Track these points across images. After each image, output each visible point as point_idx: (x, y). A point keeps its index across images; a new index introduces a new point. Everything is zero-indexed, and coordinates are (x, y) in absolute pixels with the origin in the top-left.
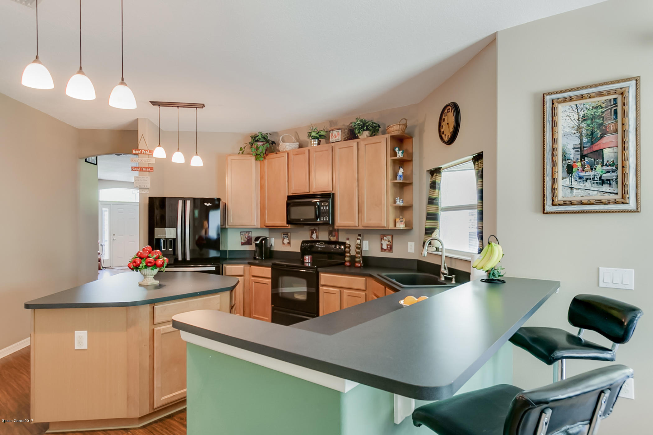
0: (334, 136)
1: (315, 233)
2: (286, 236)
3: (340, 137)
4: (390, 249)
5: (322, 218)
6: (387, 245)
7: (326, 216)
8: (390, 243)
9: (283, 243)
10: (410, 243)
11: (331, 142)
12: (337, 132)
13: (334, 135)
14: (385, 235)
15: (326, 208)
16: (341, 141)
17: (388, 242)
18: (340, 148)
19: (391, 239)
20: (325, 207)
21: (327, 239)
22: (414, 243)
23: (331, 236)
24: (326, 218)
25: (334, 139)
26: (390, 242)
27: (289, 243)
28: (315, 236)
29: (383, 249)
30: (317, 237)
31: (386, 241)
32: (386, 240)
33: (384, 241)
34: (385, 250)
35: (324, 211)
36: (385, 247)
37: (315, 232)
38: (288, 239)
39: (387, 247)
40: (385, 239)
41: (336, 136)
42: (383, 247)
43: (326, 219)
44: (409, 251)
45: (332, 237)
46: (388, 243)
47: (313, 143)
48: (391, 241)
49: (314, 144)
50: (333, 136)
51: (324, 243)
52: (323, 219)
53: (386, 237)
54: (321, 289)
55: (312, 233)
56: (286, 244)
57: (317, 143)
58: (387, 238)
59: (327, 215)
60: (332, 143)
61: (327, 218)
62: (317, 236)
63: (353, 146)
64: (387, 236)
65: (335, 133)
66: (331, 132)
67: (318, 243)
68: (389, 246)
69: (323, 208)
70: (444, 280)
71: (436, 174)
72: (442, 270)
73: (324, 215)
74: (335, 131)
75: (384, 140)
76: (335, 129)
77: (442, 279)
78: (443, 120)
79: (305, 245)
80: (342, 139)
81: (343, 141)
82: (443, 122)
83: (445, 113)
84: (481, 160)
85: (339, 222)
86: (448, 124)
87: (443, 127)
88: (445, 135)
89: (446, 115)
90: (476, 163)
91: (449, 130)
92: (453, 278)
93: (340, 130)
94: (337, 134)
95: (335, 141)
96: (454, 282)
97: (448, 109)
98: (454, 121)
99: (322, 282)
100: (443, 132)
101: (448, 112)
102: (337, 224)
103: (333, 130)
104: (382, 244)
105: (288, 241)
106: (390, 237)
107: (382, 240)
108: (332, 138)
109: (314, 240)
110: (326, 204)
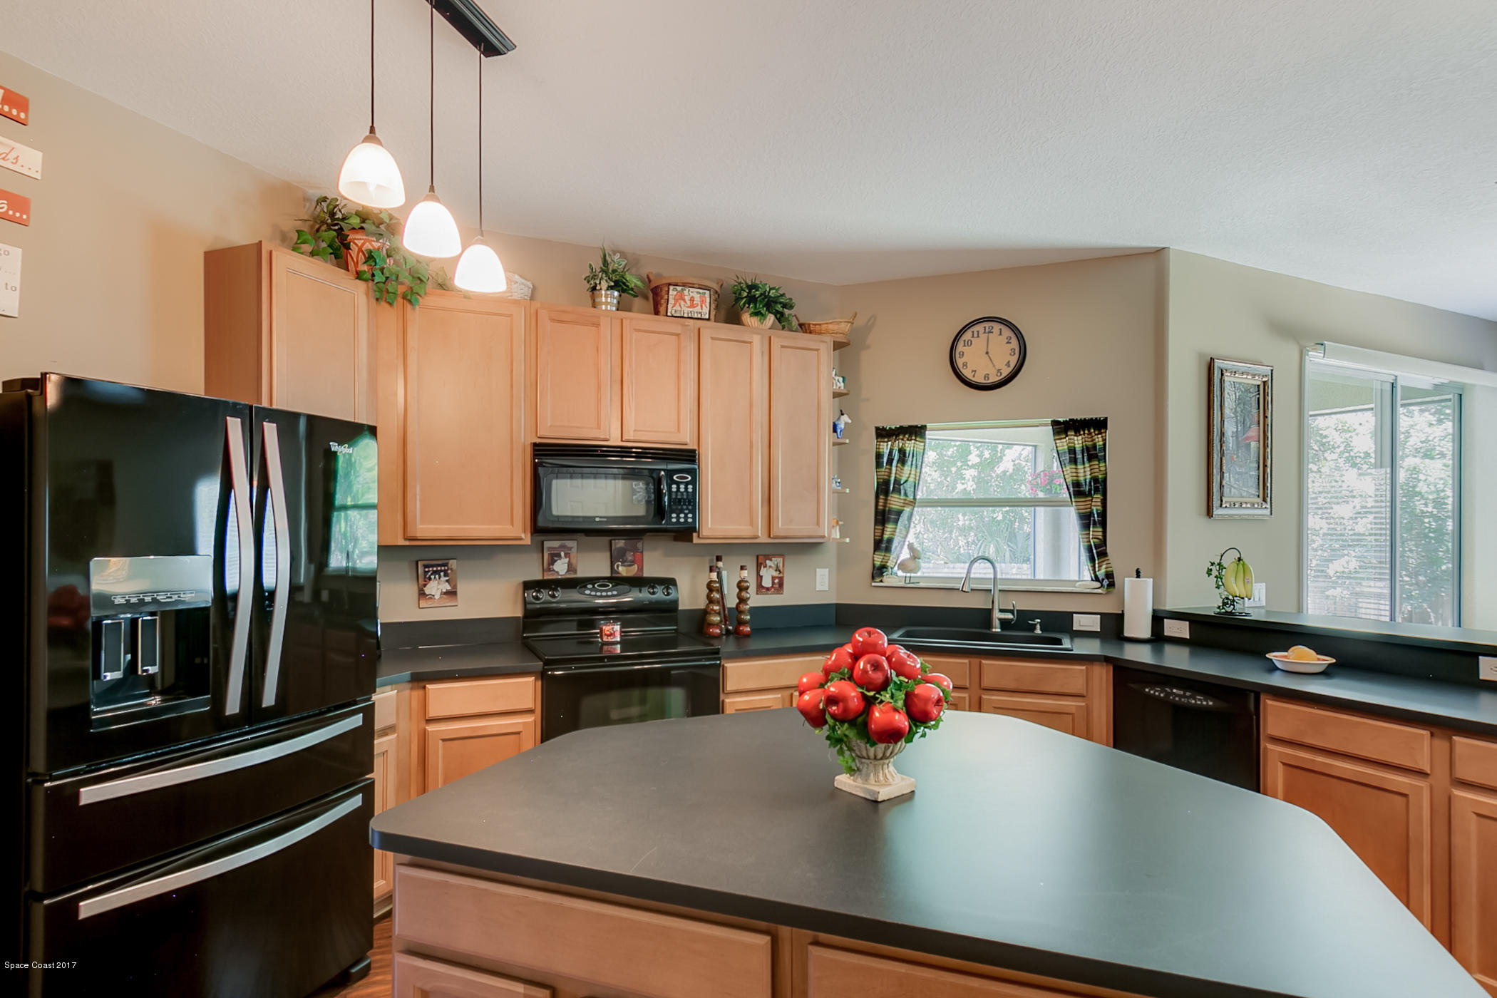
0: (689, 303)
1: (566, 557)
2: (435, 573)
3: (706, 310)
4: (779, 586)
5: (674, 515)
6: (773, 578)
7: (686, 512)
8: (780, 572)
9: (422, 594)
10: (820, 571)
11: (669, 314)
12: (698, 293)
13: (687, 298)
14: (769, 557)
15: (686, 488)
16: (709, 319)
17: (776, 571)
18: (712, 338)
20: (682, 487)
21: (608, 574)
22: (827, 570)
23: (620, 563)
24: (686, 515)
25: (687, 310)
26: (779, 571)
27: (452, 593)
28: (566, 566)
29: (763, 587)
30: (571, 568)
31: (771, 569)
32: (770, 567)
33: (765, 569)
34: (768, 589)
35: (679, 497)
36: (767, 582)
37: (562, 554)
38: (447, 581)
39: (773, 583)
40: (768, 565)
41: (696, 302)
42: (764, 584)
43: (686, 517)
44: (819, 588)
45: (622, 566)
46: (776, 574)
47: (604, 299)
48: (781, 569)
49: (606, 303)
50: (684, 300)
51: (611, 586)
52: (678, 518)
53: (771, 560)
54: (729, 702)
55: (554, 557)
56: (437, 597)
57: (615, 301)
58: (774, 563)
59: (690, 507)
60: (673, 316)
61: (690, 515)
62: (569, 564)
63: (750, 343)
64: (773, 559)
65: (694, 293)
66: (679, 288)
67: (590, 586)
68: (776, 581)
69: (678, 488)
70: (999, 630)
71: (910, 436)
72: (997, 615)
73: (679, 507)
74: (691, 289)
75: (824, 347)
76: (692, 286)
77: (997, 629)
78: (963, 342)
79: (544, 595)
80: (712, 317)
81: (715, 321)
82: (964, 346)
83: (973, 332)
84: (1092, 431)
85: (710, 526)
86: (987, 353)
87: (963, 355)
88: (973, 371)
89: (976, 335)
90: (1069, 433)
91: (994, 366)
92: (1036, 625)
93: (708, 292)
94: (697, 298)
95: (690, 315)
96: (1038, 631)
97: (985, 327)
98: (1015, 354)
99: (730, 686)
100: (965, 365)
101: (985, 332)
102: (704, 532)
103: (684, 285)
104: (761, 577)
105: (447, 587)
106: (780, 560)
107: (760, 568)
108: (678, 304)
109: (560, 577)
110: (688, 478)
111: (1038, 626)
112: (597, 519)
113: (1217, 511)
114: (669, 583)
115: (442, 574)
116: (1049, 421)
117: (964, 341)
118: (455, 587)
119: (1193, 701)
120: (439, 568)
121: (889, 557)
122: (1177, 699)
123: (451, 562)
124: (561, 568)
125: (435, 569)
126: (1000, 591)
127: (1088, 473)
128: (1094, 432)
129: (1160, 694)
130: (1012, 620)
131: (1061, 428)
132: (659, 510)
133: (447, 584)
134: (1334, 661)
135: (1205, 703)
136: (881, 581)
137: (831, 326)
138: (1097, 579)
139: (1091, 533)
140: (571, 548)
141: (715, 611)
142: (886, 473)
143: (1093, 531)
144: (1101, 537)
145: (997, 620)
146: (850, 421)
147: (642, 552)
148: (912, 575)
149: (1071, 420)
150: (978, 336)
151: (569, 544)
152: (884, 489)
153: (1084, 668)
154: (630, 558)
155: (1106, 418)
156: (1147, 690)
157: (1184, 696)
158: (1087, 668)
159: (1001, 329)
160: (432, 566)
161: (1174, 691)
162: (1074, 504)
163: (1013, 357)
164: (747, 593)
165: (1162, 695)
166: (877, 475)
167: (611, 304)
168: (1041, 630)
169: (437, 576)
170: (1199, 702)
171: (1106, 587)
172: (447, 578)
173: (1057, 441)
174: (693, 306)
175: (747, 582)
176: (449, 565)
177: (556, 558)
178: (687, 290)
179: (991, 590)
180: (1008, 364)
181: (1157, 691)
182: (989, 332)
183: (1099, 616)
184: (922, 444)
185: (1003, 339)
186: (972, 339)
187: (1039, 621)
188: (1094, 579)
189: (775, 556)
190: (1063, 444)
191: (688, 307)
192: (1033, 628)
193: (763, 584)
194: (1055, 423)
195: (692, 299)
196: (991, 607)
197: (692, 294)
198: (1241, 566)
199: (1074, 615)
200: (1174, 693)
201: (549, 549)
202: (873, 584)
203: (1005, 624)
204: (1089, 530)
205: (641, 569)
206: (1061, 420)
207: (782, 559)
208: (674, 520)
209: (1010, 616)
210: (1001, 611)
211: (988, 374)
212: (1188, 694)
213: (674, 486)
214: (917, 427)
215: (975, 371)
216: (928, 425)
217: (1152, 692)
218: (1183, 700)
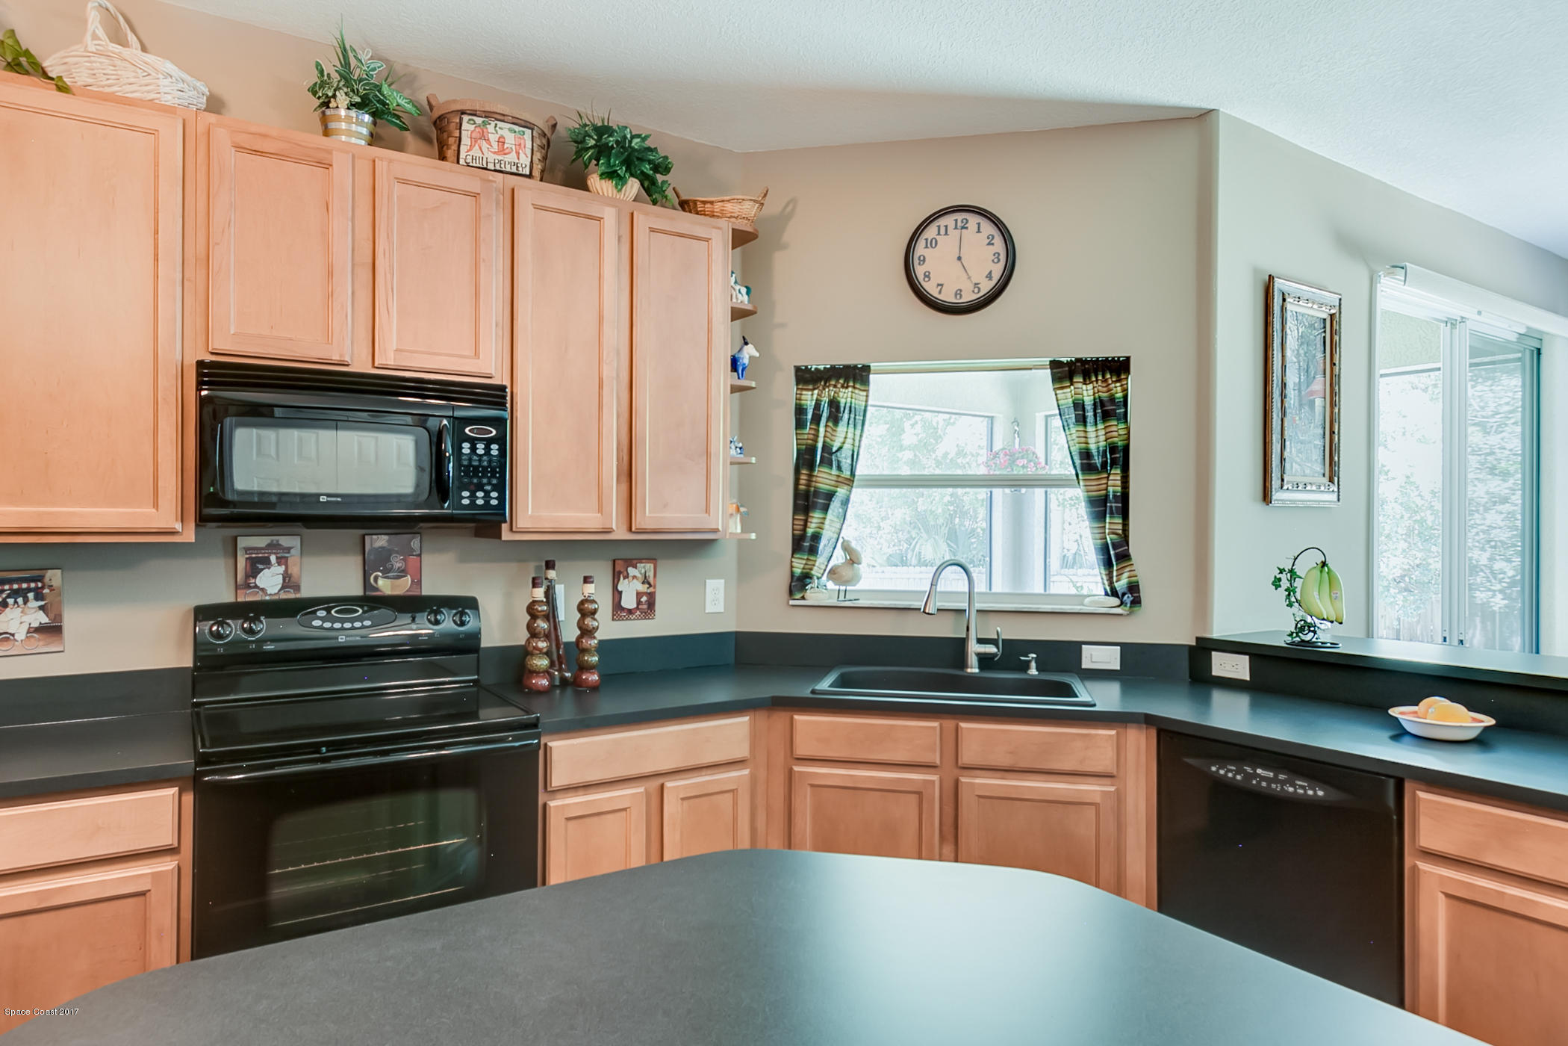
0: (495, 145)
1: (279, 564)
2: (15, 594)
3: (525, 160)
4: (648, 606)
5: (466, 494)
6: (639, 595)
7: (488, 488)
8: (650, 586)
10: (711, 584)
11: (462, 161)
12: (510, 129)
13: (493, 138)
14: (631, 562)
15: (488, 449)
16: (530, 176)
17: (643, 583)
18: (537, 207)
19: (651, 574)
20: (481, 448)
21: (357, 590)
22: (723, 581)
23: (380, 573)
24: (487, 494)
26: (649, 584)
28: (279, 580)
29: (623, 609)
30: (289, 582)
31: (635, 580)
32: (634, 577)
33: (627, 581)
34: (630, 612)
35: (475, 463)
36: (629, 601)
37: (273, 558)
38: (41, 608)
39: (639, 603)
40: (631, 574)
42: (625, 604)
43: (487, 497)
44: (710, 608)
45: (383, 577)
46: (643, 588)
47: (343, 125)
48: (651, 580)
49: (349, 133)
51: (361, 611)
52: (473, 496)
53: (635, 567)
54: (554, 806)
55: (257, 564)
57: (364, 130)
58: (640, 572)
59: (494, 481)
60: (468, 165)
61: (494, 494)
62: (286, 576)
63: (599, 219)
64: (638, 565)
67: (321, 613)
68: (644, 599)
69: (473, 449)
70: (977, 670)
71: (847, 380)
72: (974, 648)
73: (475, 481)
74: (500, 124)
75: (719, 237)
76: (501, 117)
77: (973, 669)
78: (924, 241)
79: (234, 629)
80: (536, 173)
81: (541, 180)
82: (926, 247)
83: (939, 227)
84: (1108, 376)
85: (530, 513)
86: (959, 258)
87: (924, 260)
88: (938, 285)
89: (943, 231)
90: (1075, 380)
91: (969, 278)
92: (1030, 661)
93: (528, 132)
94: (510, 139)
95: (498, 168)
96: (1033, 671)
97: (956, 220)
98: (999, 261)
99: (557, 780)
100: (927, 276)
101: (956, 228)
102: (521, 523)
103: (488, 115)
104: (620, 593)
105: (42, 618)
106: (650, 566)
107: (619, 580)
108: (477, 147)
109: (267, 598)
110: (491, 432)
111: (1033, 664)
112: (323, 499)
113: (1277, 496)
114: (465, 605)
115: (31, 595)
116: (1047, 361)
117: (927, 240)
118: (58, 617)
119: (1291, 789)
120: (25, 586)
121: (815, 561)
122: (1264, 784)
123: (50, 573)
124: (270, 582)
125: (15, 586)
126: (977, 611)
127: (1102, 438)
128: (1111, 378)
129: (1235, 775)
130: (995, 655)
131: (1065, 372)
132: (440, 487)
133: (41, 612)
134: (1493, 722)
135: (1310, 792)
136: (803, 598)
137: (728, 206)
138: (1114, 593)
139: (1107, 526)
140: (288, 549)
141: (540, 650)
142: (811, 436)
143: (1110, 523)
144: (1120, 532)
145: (974, 655)
146: (757, 355)
147: (420, 555)
148: (848, 588)
149: (1078, 360)
150: (946, 233)
151: (285, 541)
152: (806, 459)
153: (1113, 732)
154: (397, 565)
155: (1128, 359)
156: (1214, 769)
157: (1275, 780)
158: (1118, 733)
159: (979, 224)
160: (10, 581)
161: (1259, 771)
162: (1081, 483)
163: (998, 265)
164: (595, 619)
165: (1239, 777)
166: (797, 439)
167: (359, 135)
168: (1037, 669)
169: (20, 600)
170: (1301, 791)
171: (1129, 605)
172: (42, 603)
173: (1058, 392)
174: (502, 151)
175: (593, 601)
176: (46, 580)
177: (261, 566)
178: (493, 124)
179: (965, 610)
180: (989, 276)
181: (1231, 771)
182: (963, 228)
183: (1118, 648)
184: (865, 393)
185: (983, 237)
186: (938, 237)
187: (1034, 656)
188: (1109, 592)
189: (641, 560)
190: (1067, 395)
191: (495, 153)
192: (1026, 666)
193: (623, 604)
194: (1055, 365)
195: (501, 141)
196: (965, 636)
197: (499, 131)
198: (1325, 575)
199: (1083, 646)
200: (1259, 775)
201: (247, 550)
202: (792, 602)
203: (985, 660)
204: (1105, 521)
205: (417, 582)
206: (1064, 360)
207: (652, 566)
208: (466, 502)
209: (991, 649)
210: (980, 641)
211: (961, 291)
212: (1282, 777)
213: (466, 446)
214: (855, 367)
215: (942, 285)
216: (871, 365)
217: (1222, 772)
218: (1273, 786)
